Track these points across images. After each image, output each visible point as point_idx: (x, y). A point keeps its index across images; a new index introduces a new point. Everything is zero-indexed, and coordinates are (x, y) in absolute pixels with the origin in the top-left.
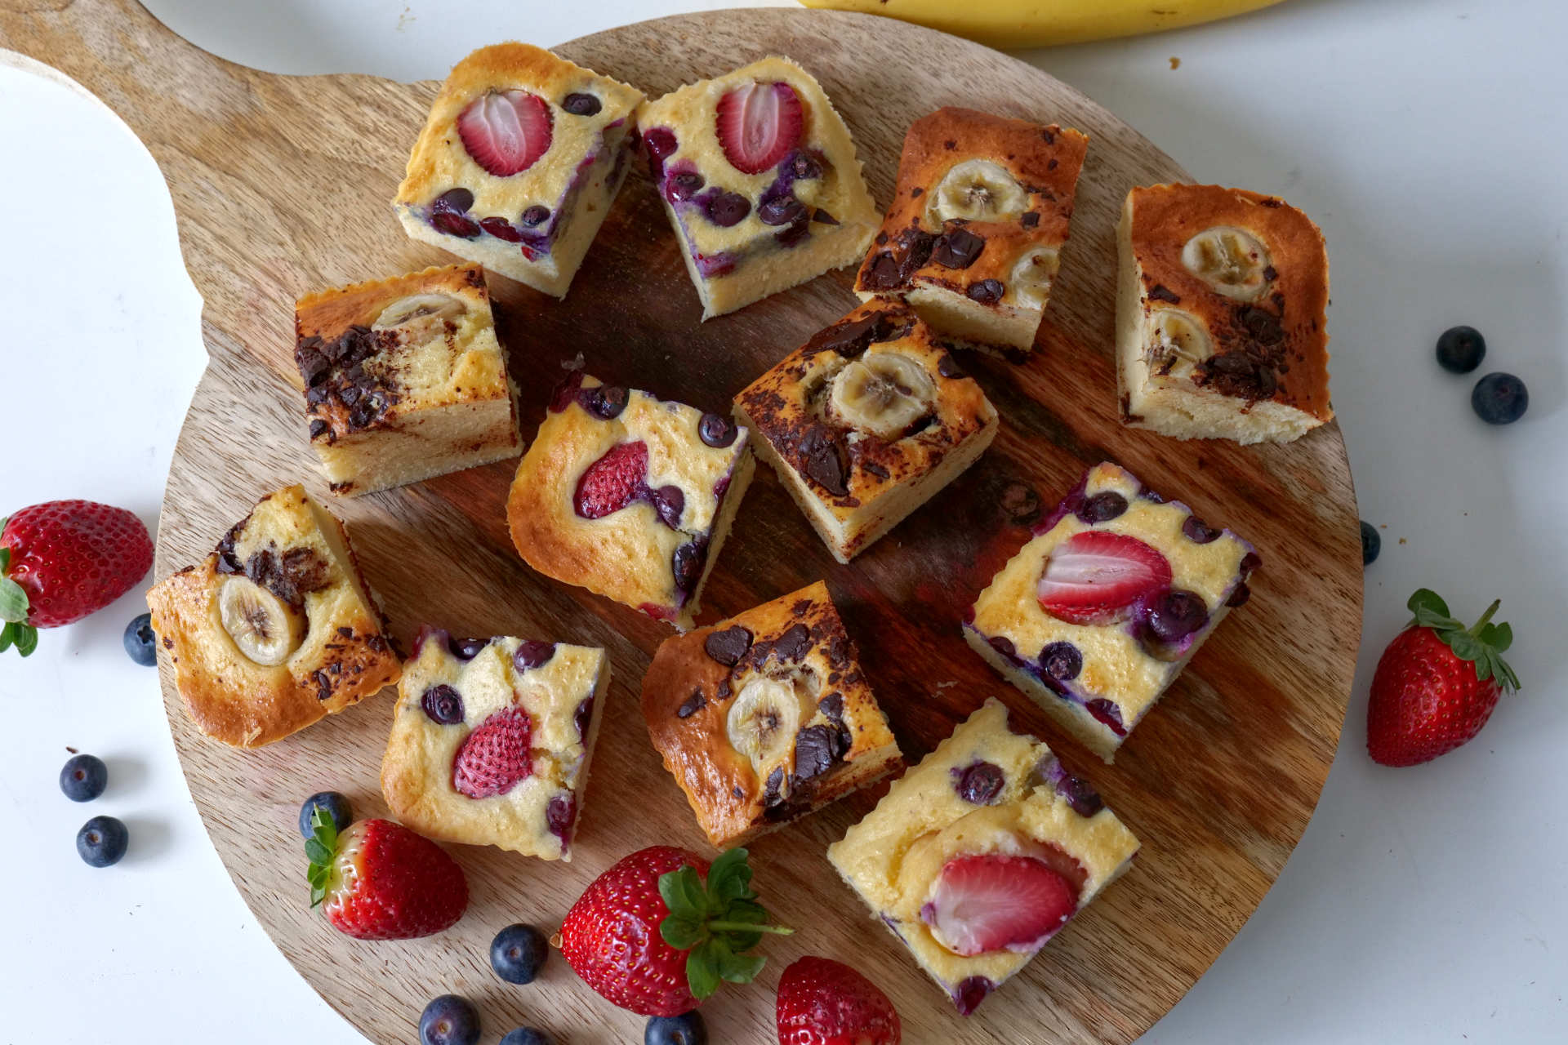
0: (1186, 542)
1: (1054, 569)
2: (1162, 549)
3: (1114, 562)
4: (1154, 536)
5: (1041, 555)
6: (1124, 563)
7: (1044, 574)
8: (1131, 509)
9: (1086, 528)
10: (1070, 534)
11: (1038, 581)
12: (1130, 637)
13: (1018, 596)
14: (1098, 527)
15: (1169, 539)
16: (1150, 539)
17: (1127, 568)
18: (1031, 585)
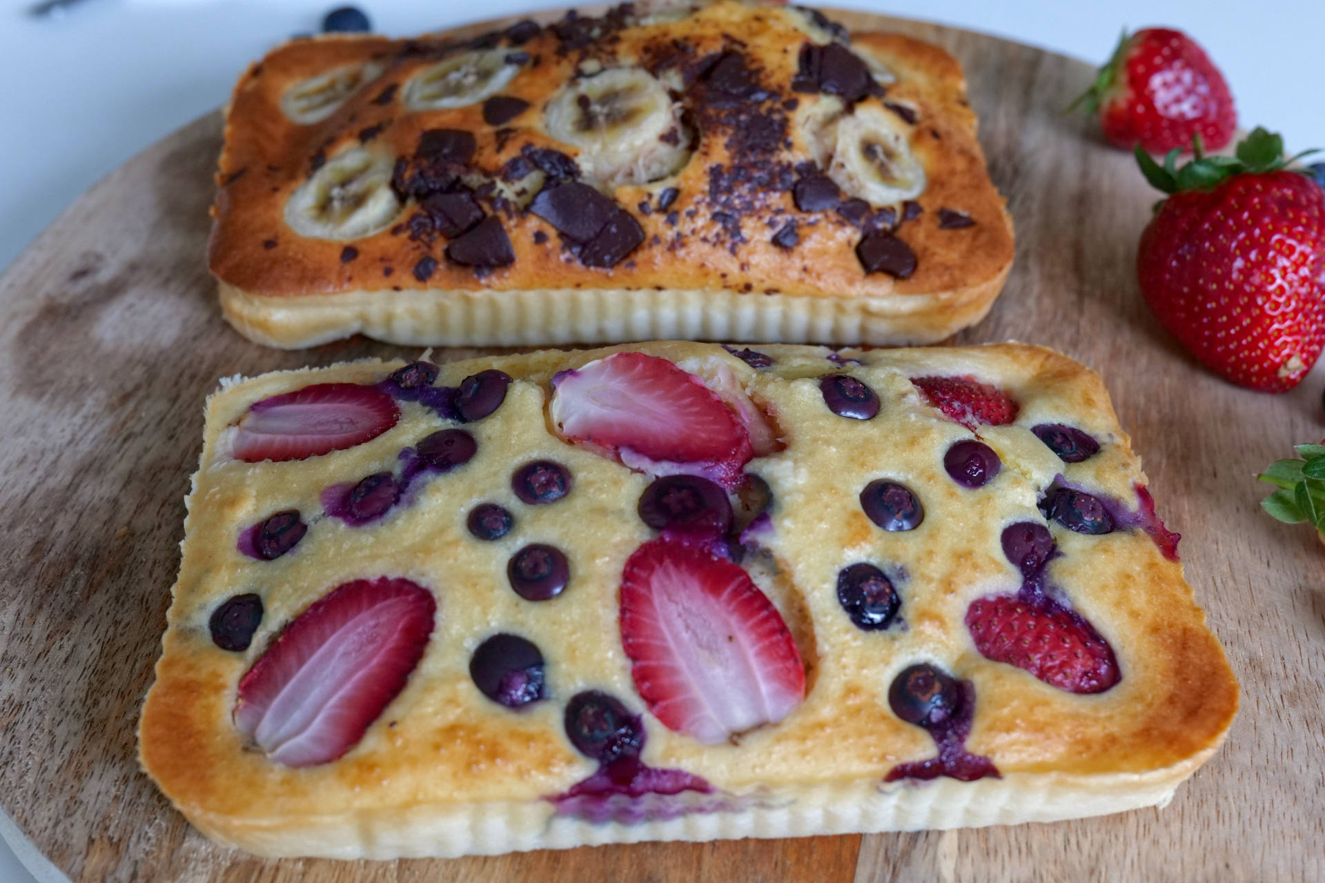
0: (580, 568)
1: (742, 717)
2: (613, 586)
3: (676, 637)
4: (601, 611)
5: (737, 751)
6: (669, 622)
7: (761, 726)
8: (579, 685)
9: (650, 721)
10: (676, 735)
11: (776, 725)
12: (774, 521)
13: (822, 726)
14: (635, 704)
15: (592, 588)
16: (609, 615)
17: (673, 609)
18: (792, 725)
